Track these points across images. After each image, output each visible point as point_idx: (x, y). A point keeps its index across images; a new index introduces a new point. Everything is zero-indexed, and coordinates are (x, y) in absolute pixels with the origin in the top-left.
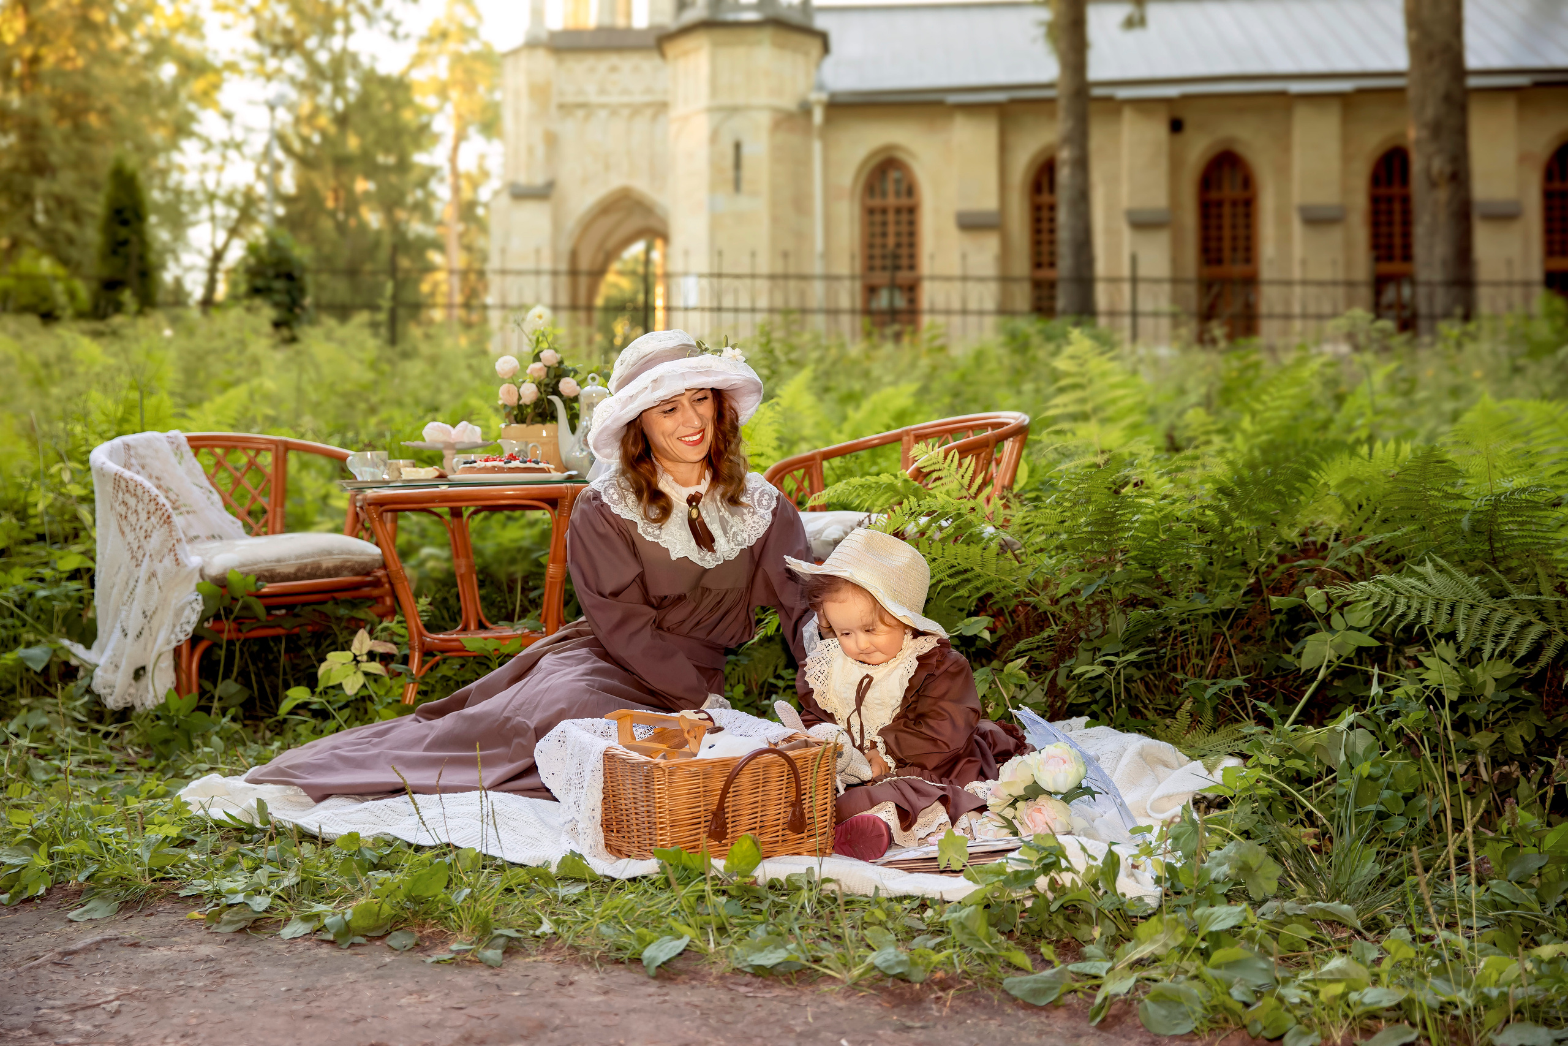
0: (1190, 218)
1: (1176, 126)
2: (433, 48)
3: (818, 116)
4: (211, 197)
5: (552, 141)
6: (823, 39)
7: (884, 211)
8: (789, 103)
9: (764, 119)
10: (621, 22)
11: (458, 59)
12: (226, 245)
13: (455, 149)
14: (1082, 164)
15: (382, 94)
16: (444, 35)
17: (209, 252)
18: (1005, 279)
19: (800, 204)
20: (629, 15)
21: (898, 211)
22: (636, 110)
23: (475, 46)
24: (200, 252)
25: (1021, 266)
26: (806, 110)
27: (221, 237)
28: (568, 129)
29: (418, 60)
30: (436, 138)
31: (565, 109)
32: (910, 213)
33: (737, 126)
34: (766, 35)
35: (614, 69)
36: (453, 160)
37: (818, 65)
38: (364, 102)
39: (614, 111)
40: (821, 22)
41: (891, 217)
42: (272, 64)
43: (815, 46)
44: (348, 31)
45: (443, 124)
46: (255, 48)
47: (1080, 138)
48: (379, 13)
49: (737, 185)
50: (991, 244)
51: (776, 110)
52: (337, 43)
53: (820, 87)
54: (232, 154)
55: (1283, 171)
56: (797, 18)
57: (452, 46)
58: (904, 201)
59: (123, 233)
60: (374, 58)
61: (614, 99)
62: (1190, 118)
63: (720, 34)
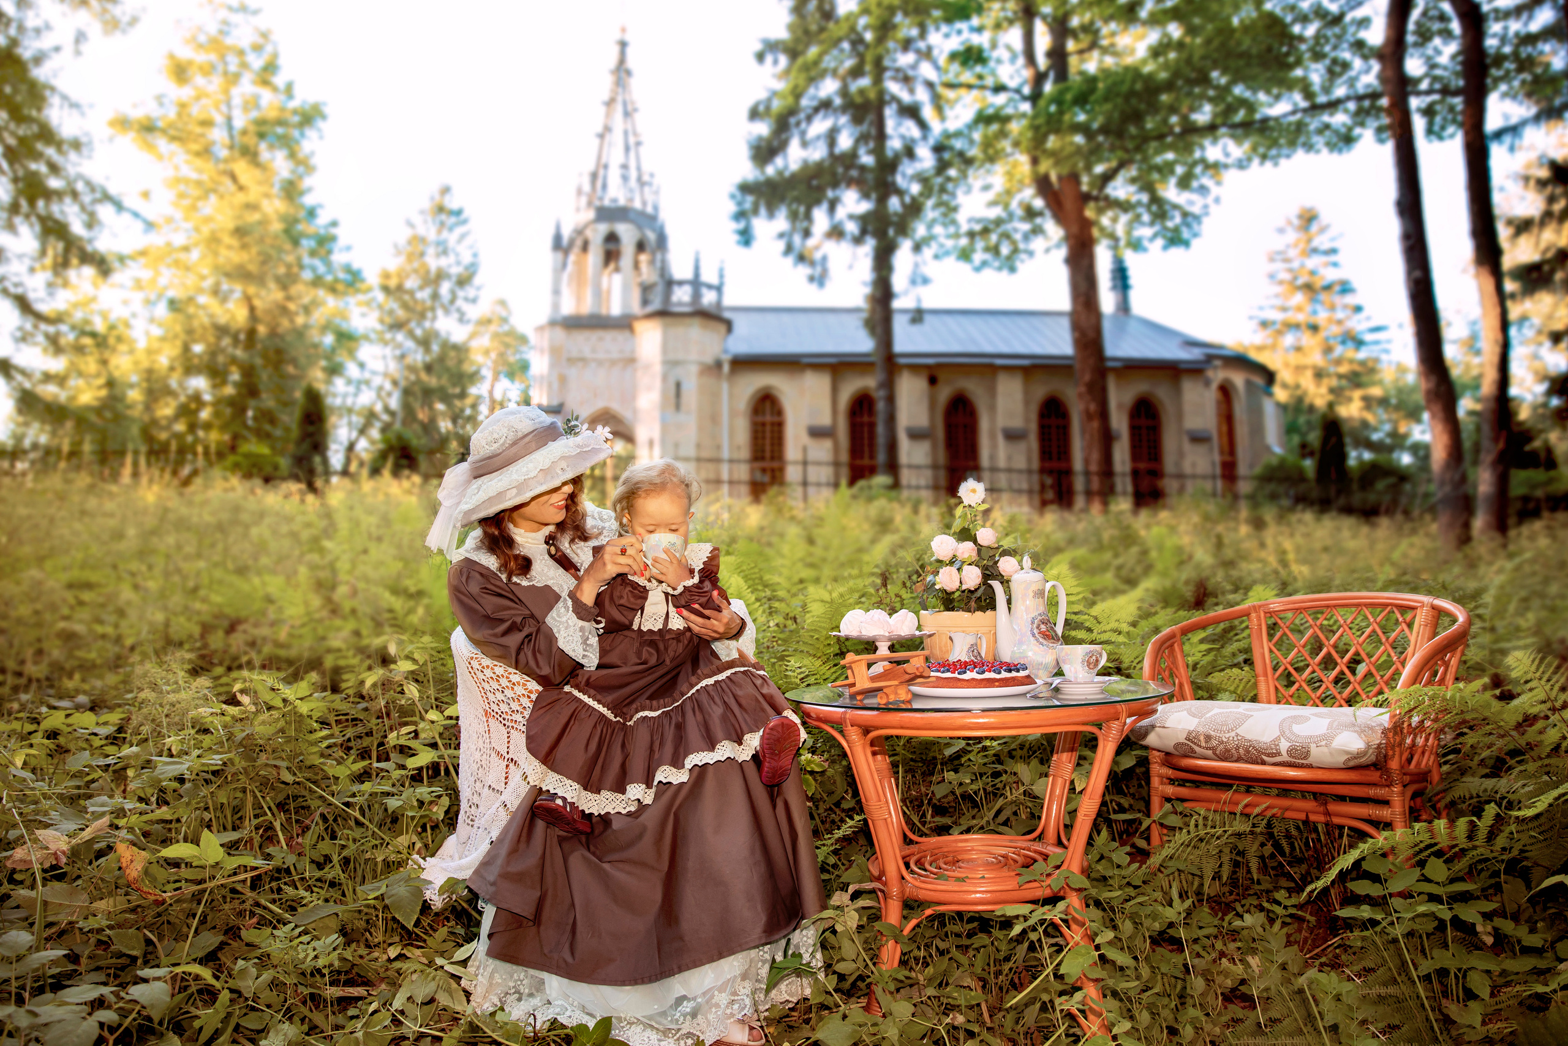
0: (940, 433)
1: (933, 381)
2: (482, 329)
3: (726, 368)
4: (350, 411)
5: (563, 380)
6: (729, 325)
7: (763, 424)
8: (709, 359)
9: (694, 369)
10: (604, 311)
11: (496, 336)
12: (357, 440)
13: (493, 386)
14: (891, 399)
15: (452, 354)
16: (489, 321)
17: (346, 443)
18: (836, 464)
19: (715, 419)
20: (608, 308)
21: (773, 424)
22: (613, 362)
23: (506, 328)
24: (341, 443)
25: (845, 457)
26: (718, 365)
27: (354, 434)
28: (573, 373)
29: (473, 336)
30: (483, 378)
31: (571, 361)
32: (779, 427)
33: (678, 373)
34: (696, 322)
35: (601, 339)
36: (491, 392)
37: (725, 339)
38: (441, 359)
39: (600, 363)
40: (727, 315)
41: (768, 428)
42: (388, 336)
43: (722, 328)
44: (434, 318)
45: (486, 372)
46: (379, 327)
47: (889, 385)
48: (453, 308)
49: (678, 406)
50: (827, 444)
51: (701, 364)
52: (427, 324)
53: (726, 351)
54: (364, 387)
55: (992, 408)
56: (714, 311)
57: (493, 328)
58: (776, 419)
59: (311, 429)
60: (449, 333)
61: (601, 356)
62: (941, 376)
63: (668, 320)
